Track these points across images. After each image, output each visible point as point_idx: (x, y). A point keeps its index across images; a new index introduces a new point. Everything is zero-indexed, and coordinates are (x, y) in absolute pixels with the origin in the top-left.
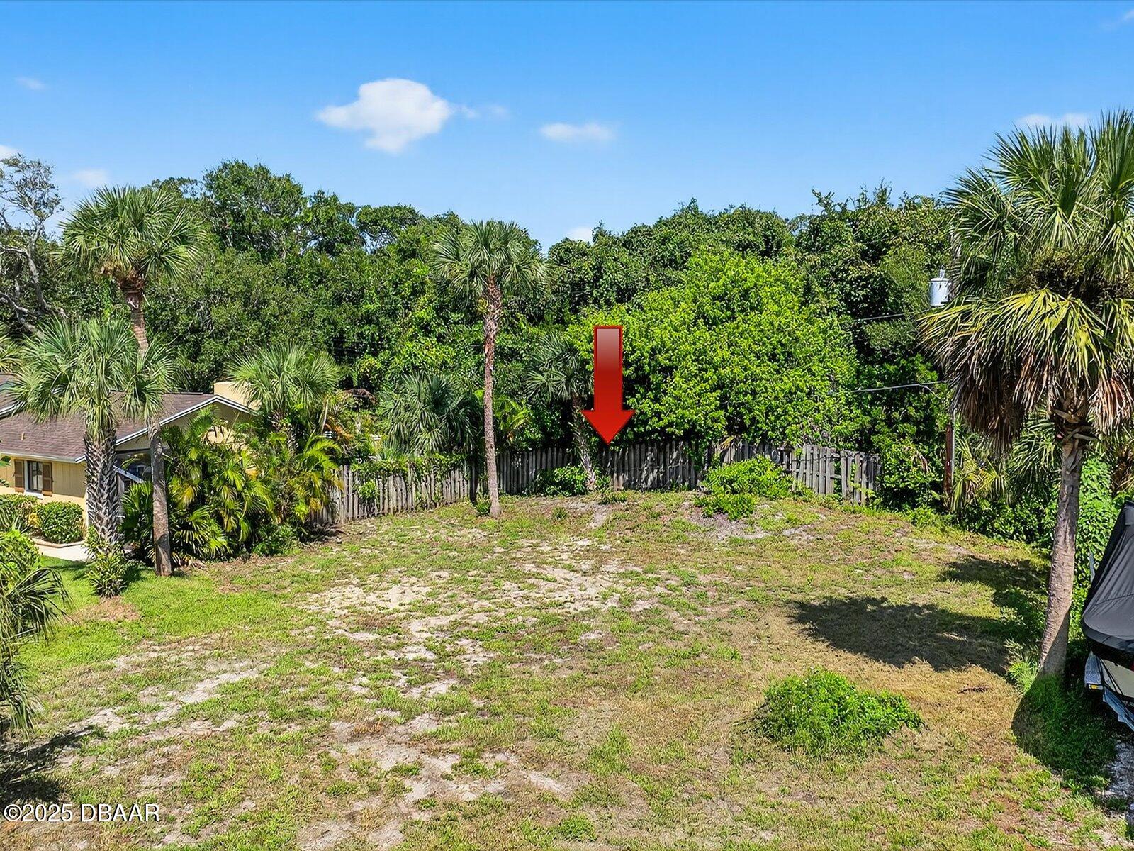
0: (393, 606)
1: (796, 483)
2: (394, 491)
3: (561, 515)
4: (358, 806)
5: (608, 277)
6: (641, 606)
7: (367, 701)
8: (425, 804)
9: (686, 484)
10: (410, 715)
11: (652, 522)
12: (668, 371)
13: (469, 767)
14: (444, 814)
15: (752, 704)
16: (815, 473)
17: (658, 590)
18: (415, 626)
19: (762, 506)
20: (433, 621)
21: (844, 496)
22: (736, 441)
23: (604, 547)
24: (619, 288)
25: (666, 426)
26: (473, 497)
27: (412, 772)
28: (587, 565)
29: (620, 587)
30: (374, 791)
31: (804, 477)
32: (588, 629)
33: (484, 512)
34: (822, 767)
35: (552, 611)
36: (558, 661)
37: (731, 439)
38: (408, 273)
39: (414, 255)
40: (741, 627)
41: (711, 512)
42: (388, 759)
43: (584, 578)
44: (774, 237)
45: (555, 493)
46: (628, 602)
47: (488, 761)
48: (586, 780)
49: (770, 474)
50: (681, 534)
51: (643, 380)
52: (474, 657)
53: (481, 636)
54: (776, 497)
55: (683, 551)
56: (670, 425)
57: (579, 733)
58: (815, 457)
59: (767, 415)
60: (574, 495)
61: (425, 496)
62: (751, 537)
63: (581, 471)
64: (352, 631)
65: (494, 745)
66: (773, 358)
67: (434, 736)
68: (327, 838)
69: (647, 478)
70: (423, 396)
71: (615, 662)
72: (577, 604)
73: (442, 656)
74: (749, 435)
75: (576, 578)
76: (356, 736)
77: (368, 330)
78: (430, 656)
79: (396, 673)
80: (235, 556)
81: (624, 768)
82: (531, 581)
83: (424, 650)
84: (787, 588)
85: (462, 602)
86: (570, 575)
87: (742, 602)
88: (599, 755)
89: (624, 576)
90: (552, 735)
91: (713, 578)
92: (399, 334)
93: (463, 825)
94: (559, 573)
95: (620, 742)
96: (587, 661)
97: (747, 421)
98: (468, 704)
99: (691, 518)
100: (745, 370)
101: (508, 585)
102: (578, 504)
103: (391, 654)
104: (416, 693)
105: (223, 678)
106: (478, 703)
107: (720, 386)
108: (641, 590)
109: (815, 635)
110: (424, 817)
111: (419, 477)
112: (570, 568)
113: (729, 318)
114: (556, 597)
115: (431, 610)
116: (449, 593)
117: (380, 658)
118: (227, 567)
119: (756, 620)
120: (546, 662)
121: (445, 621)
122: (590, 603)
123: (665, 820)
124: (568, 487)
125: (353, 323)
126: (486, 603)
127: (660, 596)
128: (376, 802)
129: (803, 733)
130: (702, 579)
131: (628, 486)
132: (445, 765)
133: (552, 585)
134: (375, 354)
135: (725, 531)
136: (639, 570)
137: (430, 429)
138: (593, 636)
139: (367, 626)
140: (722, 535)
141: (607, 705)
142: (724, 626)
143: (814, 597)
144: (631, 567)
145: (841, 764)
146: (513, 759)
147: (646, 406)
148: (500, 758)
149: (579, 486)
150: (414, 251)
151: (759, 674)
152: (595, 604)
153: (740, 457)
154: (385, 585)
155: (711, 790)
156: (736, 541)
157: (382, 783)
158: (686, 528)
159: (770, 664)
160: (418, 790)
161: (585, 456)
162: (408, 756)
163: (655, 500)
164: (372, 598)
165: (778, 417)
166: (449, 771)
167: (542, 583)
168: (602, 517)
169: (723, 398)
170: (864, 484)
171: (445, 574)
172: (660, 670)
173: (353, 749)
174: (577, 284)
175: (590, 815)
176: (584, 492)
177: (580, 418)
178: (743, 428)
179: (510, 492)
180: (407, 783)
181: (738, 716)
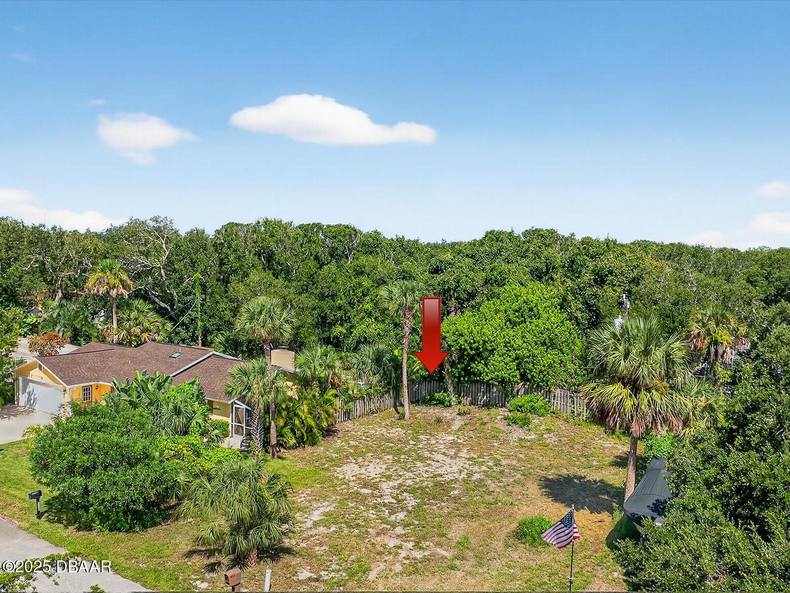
0: (373, 476)
1: (552, 409)
2: (359, 407)
3: (439, 421)
4: (386, 558)
5: (463, 286)
6: (476, 477)
7: (377, 521)
8: (407, 558)
9: (501, 404)
10: (394, 526)
11: (483, 427)
12: (492, 352)
13: (417, 546)
14: (413, 561)
15: (514, 526)
16: (562, 403)
17: (484, 468)
18: (384, 486)
19: (536, 420)
20: (391, 484)
21: (576, 415)
22: (524, 385)
23: (459, 441)
24: (468, 293)
25: (490, 380)
26: (395, 407)
27: (400, 547)
28: (452, 452)
29: (467, 466)
30: (390, 553)
31: (557, 404)
32: (454, 489)
33: (402, 417)
34: (534, 549)
35: (439, 479)
36: (443, 504)
37: (522, 384)
38: (360, 285)
39: (362, 273)
40: (517, 489)
41: (511, 423)
42: (391, 543)
43: (452, 461)
44: (551, 264)
45: (436, 405)
46: (470, 475)
47: (424, 544)
48: (456, 552)
49: (540, 403)
50: (496, 434)
51: (479, 355)
52: (411, 502)
53: (412, 491)
54: (542, 415)
55: (496, 444)
56: (492, 379)
57: (453, 535)
58: (562, 396)
59: (540, 375)
60: (445, 406)
61: (372, 407)
62: (528, 438)
63: (448, 395)
64: (361, 488)
65: (424, 538)
66: (544, 344)
67: (405, 535)
68: (380, 567)
69: (481, 400)
70: (371, 357)
71: (466, 505)
72: (449, 476)
73: (399, 501)
74: (530, 383)
75: (448, 461)
76: (378, 534)
77: (339, 314)
78: (394, 501)
79: (384, 509)
80: (299, 447)
81: (468, 548)
82: (428, 462)
83: (391, 498)
84: (540, 467)
85: (401, 473)
86: (445, 458)
87: (519, 476)
88: (460, 543)
89: (468, 459)
90: (444, 535)
91: (508, 461)
92: (355, 316)
93: (420, 565)
94: (439, 457)
95: (466, 538)
96: (454, 505)
97: (529, 376)
98: (413, 522)
99: (501, 425)
100: (530, 351)
101: (419, 464)
102: (447, 414)
103: (379, 500)
104: (393, 518)
105: (322, 510)
106: (416, 523)
107: (517, 358)
108: (476, 468)
109: (549, 495)
110: (407, 562)
111: (370, 399)
112: (444, 454)
113: (522, 322)
114: (440, 471)
115: (389, 478)
116: (394, 469)
117: (375, 501)
118: (297, 452)
119: (523, 486)
120: (439, 505)
121: (396, 483)
122: (455, 475)
123: (481, 565)
124: (441, 402)
125: (332, 310)
126: (411, 474)
127: (484, 471)
128: (391, 557)
129: (528, 538)
130: (504, 463)
131: (471, 404)
132: (410, 545)
133: (438, 464)
134: (342, 325)
135: (518, 433)
136: (476, 456)
137: (375, 374)
138: (456, 492)
139: (365, 485)
140: (515, 436)
141: (462, 524)
142: (510, 488)
143: (551, 474)
144: (472, 455)
145: (540, 548)
146: (431, 544)
147: (480, 367)
148: (427, 543)
149: (447, 403)
150: (363, 271)
151: (520, 512)
152: (457, 476)
153: (526, 392)
154: (366, 463)
155: (496, 556)
156: (521, 440)
157: (392, 551)
158: (498, 431)
159: (525, 507)
160: (403, 554)
161: (451, 389)
162: (398, 542)
163: (484, 414)
164: (363, 471)
165: (545, 376)
166: (412, 548)
167: (433, 463)
168: (458, 423)
169: (518, 365)
170: (585, 411)
171: (390, 457)
172: (482, 510)
173: (379, 539)
174: (447, 290)
175: (457, 563)
176: (450, 406)
177: (448, 370)
178: (528, 380)
179: (412, 403)
180: (399, 551)
181: (509, 530)
